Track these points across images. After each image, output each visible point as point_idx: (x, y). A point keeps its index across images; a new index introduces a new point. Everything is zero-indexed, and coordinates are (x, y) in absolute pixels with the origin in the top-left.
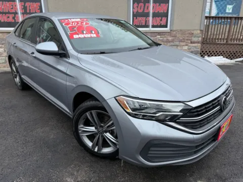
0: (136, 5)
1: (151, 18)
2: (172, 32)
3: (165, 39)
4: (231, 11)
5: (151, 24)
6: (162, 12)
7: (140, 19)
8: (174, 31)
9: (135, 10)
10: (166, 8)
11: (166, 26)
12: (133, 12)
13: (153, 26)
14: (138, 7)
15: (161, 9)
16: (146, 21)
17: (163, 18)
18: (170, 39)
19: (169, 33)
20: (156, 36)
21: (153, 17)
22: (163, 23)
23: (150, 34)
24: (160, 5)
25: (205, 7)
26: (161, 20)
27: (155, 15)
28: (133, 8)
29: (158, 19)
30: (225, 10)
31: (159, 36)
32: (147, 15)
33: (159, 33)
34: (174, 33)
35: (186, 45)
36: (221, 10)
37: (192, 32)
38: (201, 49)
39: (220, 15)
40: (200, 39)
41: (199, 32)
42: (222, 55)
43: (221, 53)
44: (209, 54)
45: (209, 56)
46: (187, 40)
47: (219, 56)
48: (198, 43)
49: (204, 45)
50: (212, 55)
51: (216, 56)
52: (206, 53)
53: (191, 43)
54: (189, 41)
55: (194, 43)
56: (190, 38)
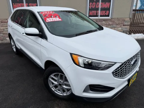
0: (91, 3)
1: (99, 11)
2: (112, 19)
3: (108, 23)
5: (99, 15)
6: (107, 7)
7: (93, 12)
8: (113, 19)
9: (90, 7)
10: (109, 5)
12: (89, 8)
13: (101, 16)
14: (92, 5)
15: (106, 5)
16: (97, 13)
17: (107, 11)
18: (111, 23)
19: (110, 20)
20: (102, 22)
21: (101, 11)
22: (107, 14)
23: (98, 21)
24: (105, 3)
25: (133, 4)
26: (106, 12)
27: (102, 9)
28: (89, 5)
29: (104, 12)
31: (104, 22)
32: (97, 9)
33: (104, 20)
35: (120, 27)
36: (143, 4)
37: (125, 19)
38: (130, 29)
39: (143, 7)
40: (129, 23)
41: (129, 19)
42: (143, 33)
43: (142, 32)
44: (134, 32)
45: (134, 33)
46: (121, 24)
47: (141, 33)
48: (128, 25)
49: (131, 27)
50: (136, 33)
51: (138, 33)
52: (132, 32)
53: (123, 26)
54: (122, 25)
55: (125, 25)
56: (123, 23)
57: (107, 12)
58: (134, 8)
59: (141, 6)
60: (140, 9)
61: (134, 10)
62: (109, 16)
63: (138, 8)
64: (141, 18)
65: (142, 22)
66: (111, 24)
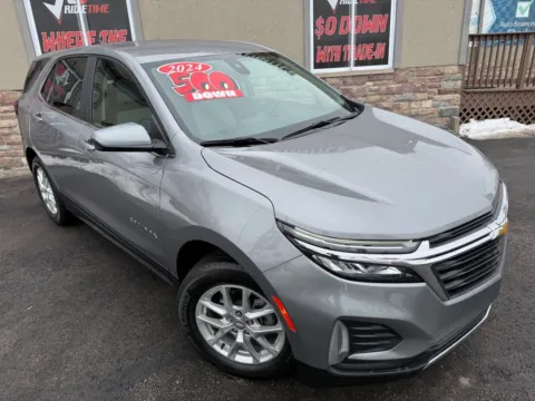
0: (320, 20)
1: (352, 47)
2: (398, 73)
3: (383, 88)
4: (526, 15)
5: (352, 59)
6: (376, 31)
7: (330, 49)
8: (402, 70)
9: (320, 33)
10: (384, 22)
11: (385, 61)
12: (315, 36)
13: (358, 63)
14: (324, 25)
15: (373, 25)
16: (342, 53)
17: (379, 44)
18: (394, 86)
19: (393, 75)
20: (364, 83)
21: (357, 45)
22: (378, 55)
23: (350, 80)
24: (370, 18)
25: (469, 14)
26: (374, 49)
27: (361, 40)
28: (315, 28)
29: (369, 47)
30: (513, 13)
31: (371, 84)
32: (344, 40)
33: (371, 77)
34: (404, 73)
35: (429, 98)
36: (503, 15)
37: (442, 70)
38: (462, 105)
39: (503, 24)
40: (459, 83)
41: (456, 69)
42: (509, 116)
43: (506, 112)
44: (480, 114)
45: (479, 118)
46: (431, 87)
47: (501, 117)
48: (455, 92)
49: (468, 97)
50: (486, 117)
51: (494, 117)
52: (472, 114)
53: (440, 93)
54: (436, 90)
55: (446, 92)
56: (437, 84)
57: (380, 47)
58: (473, 30)
59: (497, 22)
60: (492, 33)
61: (472, 37)
62: (386, 63)
63: (485, 30)
64: (499, 64)
65: (503, 78)
66: (394, 90)
